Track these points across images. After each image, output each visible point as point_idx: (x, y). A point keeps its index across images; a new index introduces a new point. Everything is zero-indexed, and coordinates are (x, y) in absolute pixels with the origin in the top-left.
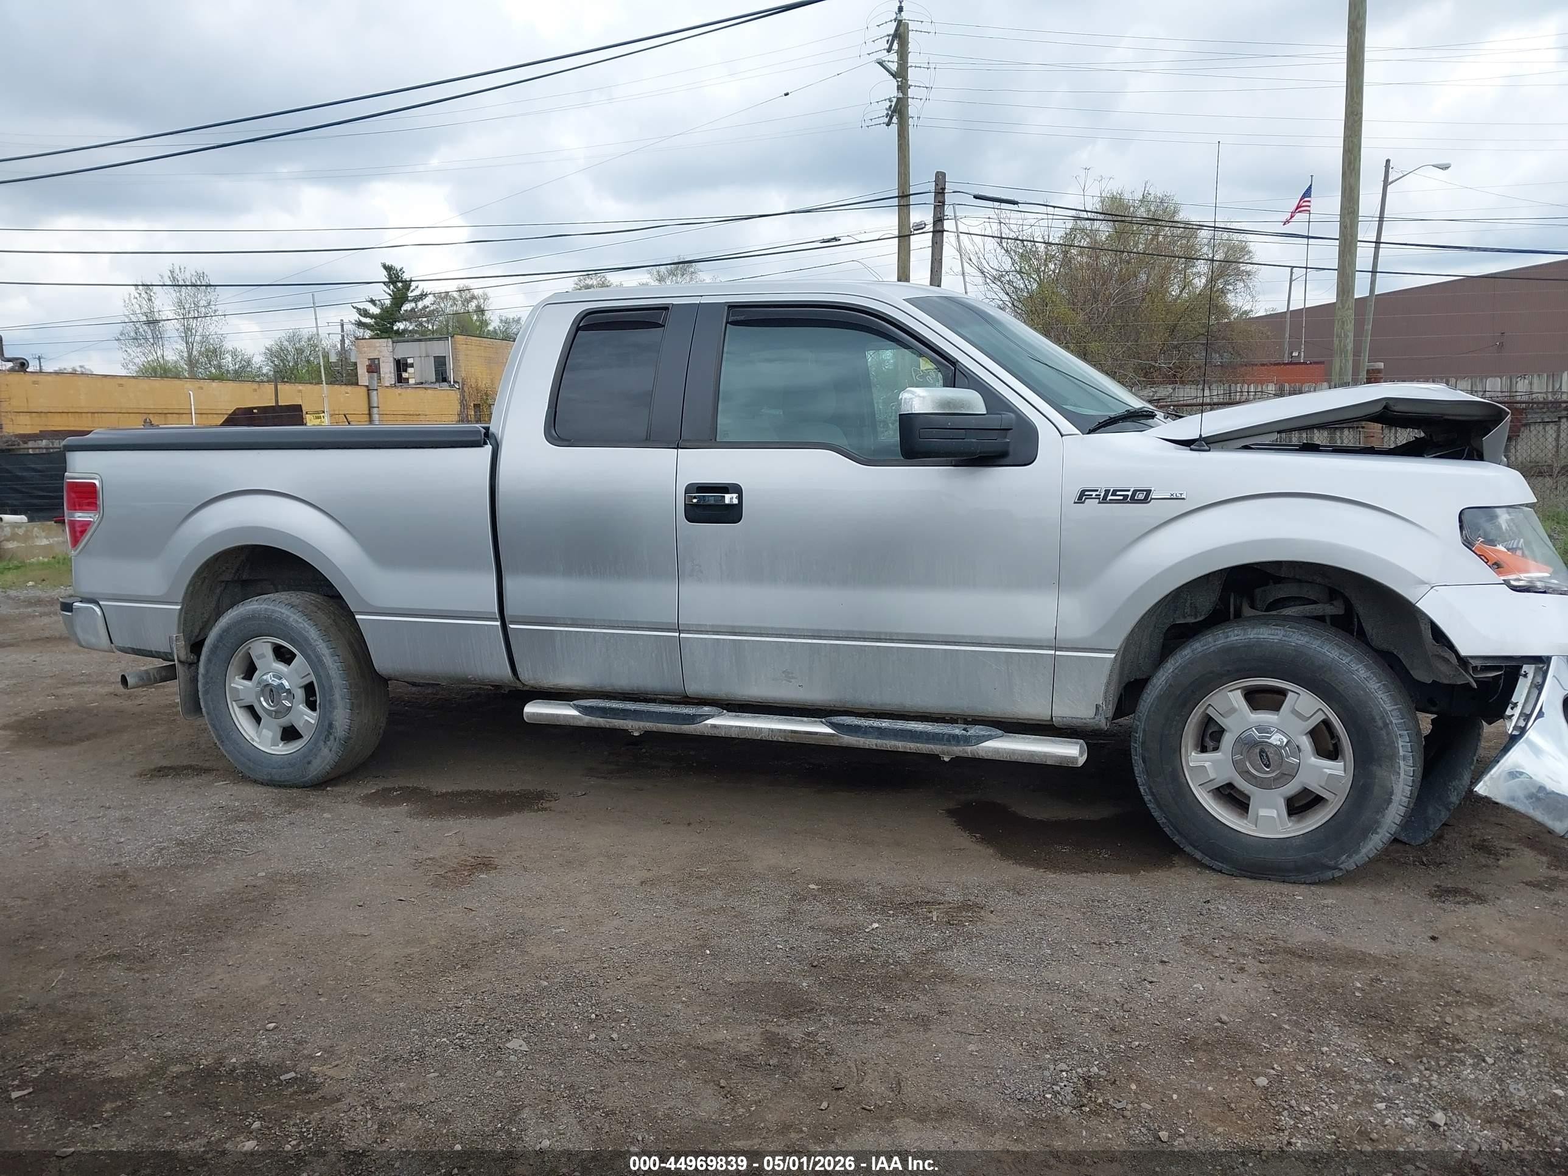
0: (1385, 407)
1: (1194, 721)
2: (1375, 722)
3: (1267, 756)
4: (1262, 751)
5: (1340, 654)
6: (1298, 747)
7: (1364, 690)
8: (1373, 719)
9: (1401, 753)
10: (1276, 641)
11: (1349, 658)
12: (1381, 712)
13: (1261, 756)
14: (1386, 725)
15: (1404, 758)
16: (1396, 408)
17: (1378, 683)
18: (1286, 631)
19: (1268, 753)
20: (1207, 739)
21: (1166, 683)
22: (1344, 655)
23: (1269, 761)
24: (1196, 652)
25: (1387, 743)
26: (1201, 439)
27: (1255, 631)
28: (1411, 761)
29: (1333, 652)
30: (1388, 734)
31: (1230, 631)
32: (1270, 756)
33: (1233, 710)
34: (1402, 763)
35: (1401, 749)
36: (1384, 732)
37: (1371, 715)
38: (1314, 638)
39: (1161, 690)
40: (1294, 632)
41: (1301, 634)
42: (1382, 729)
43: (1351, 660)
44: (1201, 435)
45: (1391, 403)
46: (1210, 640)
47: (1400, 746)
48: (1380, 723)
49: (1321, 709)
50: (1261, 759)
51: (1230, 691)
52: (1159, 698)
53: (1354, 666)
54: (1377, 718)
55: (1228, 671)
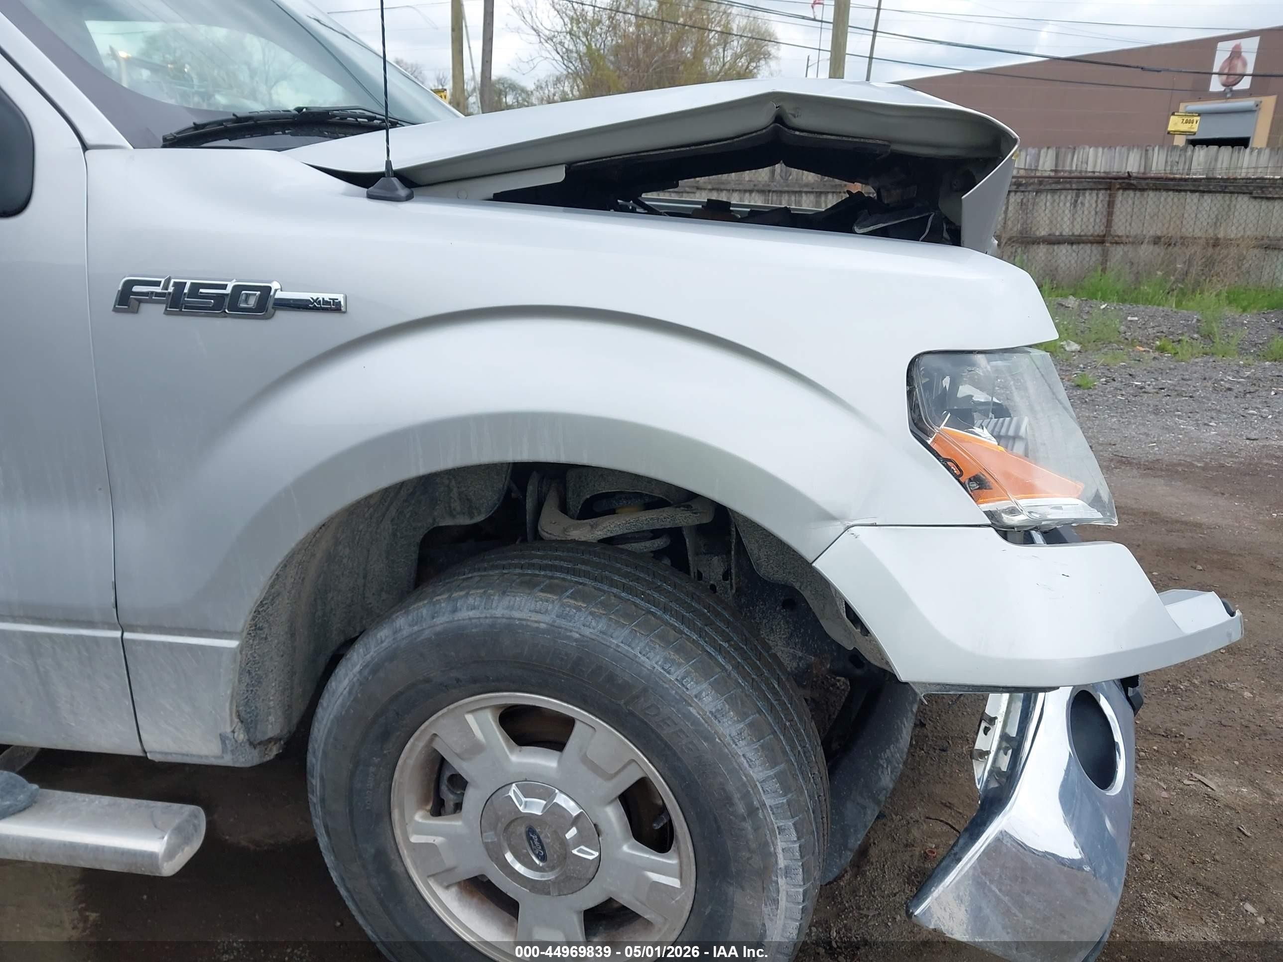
0: (779, 119)
1: (411, 762)
2: (732, 804)
3: (540, 841)
4: (531, 831)
5: (666, 660)
6: (595, 825)
7: (709, 738)
8: (728, 800)
9: (782, 863)
10: (543, 626)
11: (683, 670)
12: (744, 784)
13: (530, 839)
14: (752, 811)
15: (787, 872)
16: (798, 122)
17: (739, 722)
18: (563, 605)
19: (542, 837)
20: (444, 788)
21: (350, 692)
22: (673, 661)
23: (543, 849)
24: (399, 635)
25: (753, 846)
26: (390, 172)
27: (506, 601)
28: (800, 877)
29: (651, 655)
30: (756, 829)
31: (461, 597)
32: (545, 841)
33: (476, 748)
34: (782, 881)
35: (780, 856)
36: (748, 826)
37: (723, 789)
38: (617, 622)
39: (342, 706)
40: (578, 609)
41: (591, 613)
42: (744, 819)
43: (687, 674)
44: (388, 164)
45: (788, 108)
46: (424, 611)
47: (779, 850)
48: (741, 809)
49: (634, 761)
50: (530, 845)
51: (472, 712)
52: (340, 720)
53: (693, 687)
54: (736, 796)
55: (458, 680)
